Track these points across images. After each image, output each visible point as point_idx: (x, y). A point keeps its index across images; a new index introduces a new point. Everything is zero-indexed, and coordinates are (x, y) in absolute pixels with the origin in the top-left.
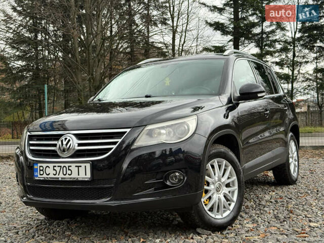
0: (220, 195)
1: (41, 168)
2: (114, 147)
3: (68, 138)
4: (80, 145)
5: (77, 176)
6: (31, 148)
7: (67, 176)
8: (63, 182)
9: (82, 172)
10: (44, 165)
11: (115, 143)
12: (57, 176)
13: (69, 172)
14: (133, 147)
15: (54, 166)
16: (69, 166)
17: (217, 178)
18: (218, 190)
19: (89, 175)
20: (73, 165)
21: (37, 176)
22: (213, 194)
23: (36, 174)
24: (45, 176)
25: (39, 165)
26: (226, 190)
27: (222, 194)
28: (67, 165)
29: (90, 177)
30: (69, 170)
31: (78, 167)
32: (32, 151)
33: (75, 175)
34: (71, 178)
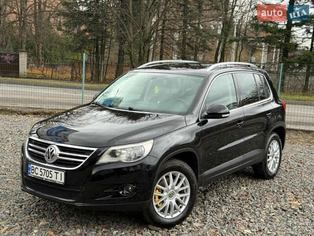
0: (172, 200)
1: (33, 168)
2: (84, 161)
3: (53, 148)
4: (60, 155)
5: (55, 180)
6: (30, 149)
7: (49, 178)
8: (46, 182)
9: (58, 177)
10: (35, 166)
11: (84, 158)
12: (42, 177)
13: (50, 175)
14: (97, 163)
15: (41, 169)
16: (51, 171)
17: (170, 187)
18: (171, 196)
19: (63, 181)
20: (54, 171)
21: (30, 174)
22: (165, 199)
23: (29, 172)
24: (34, 174)
25: (32, 165)
26: (178, 196)
27: (174, 199)
28: (49, 170)
29: (63, 182)
30: (51, 174)
31: (57, 173)
32: (30, 152)
33: (54, 179)
34: (51, 180)
